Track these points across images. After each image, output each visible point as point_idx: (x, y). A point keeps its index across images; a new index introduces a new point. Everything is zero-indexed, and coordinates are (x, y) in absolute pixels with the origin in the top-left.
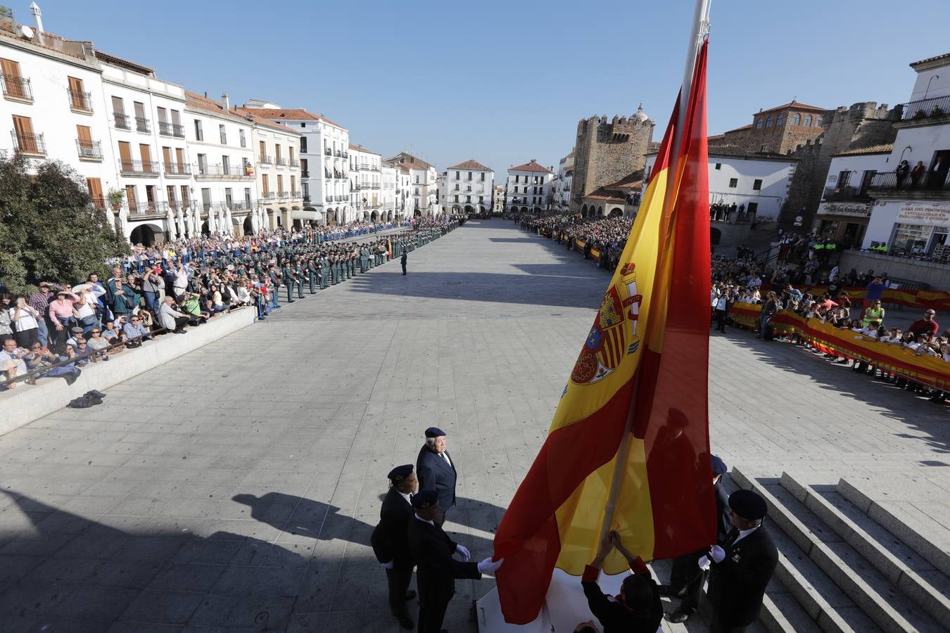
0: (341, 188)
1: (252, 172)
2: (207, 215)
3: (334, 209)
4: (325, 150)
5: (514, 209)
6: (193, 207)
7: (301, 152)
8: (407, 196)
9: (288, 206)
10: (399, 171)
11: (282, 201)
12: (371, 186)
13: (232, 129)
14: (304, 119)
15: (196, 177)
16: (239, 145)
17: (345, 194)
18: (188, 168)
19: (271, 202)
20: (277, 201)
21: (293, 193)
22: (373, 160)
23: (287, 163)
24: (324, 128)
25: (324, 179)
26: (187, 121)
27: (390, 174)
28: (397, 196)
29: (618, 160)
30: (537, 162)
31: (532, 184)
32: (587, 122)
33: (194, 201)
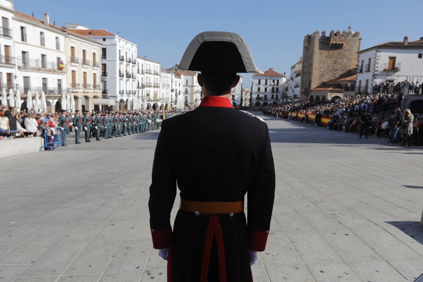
0: (131, 85)
1: (64, 68)
2: (25, 96)
3: (125, 100)
4: (120, 57)
5: (258, 104)
6: (15, 89)
7: (102, 58)
8: (179, 94)
9: (91, 95)
10: (174, 76)
11: (86, 91)
12: (153, 85)
13: (50, 36)
14: (105, 36)
15: (19, 68)
16: (55, 48)
17: (134, 90)
18: (13, 60)
19: (78, 90)
20: (82, 90)
21: (95, 86)
22: (155, 66)
23: (91, 64)
24: (120, 42)
25: (118, 78)
26: (15, 26)
27: (167, 77)
28: (172, 93)
29: (335, 62)
30: (273, 70)
31: (270, 85)
32: (311, 36)
33: (17, 85)
